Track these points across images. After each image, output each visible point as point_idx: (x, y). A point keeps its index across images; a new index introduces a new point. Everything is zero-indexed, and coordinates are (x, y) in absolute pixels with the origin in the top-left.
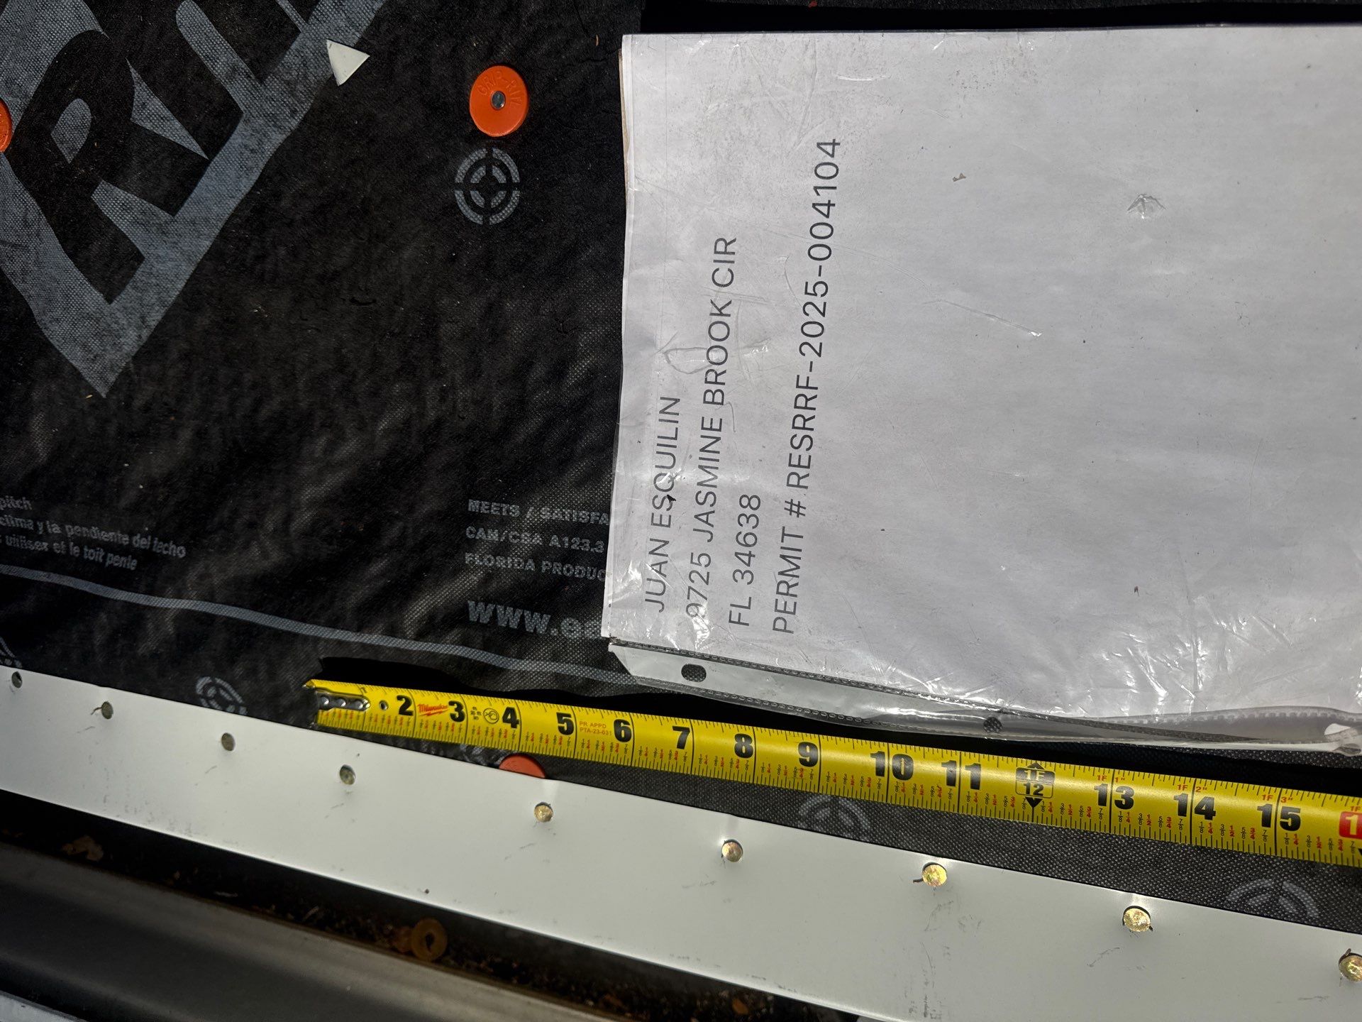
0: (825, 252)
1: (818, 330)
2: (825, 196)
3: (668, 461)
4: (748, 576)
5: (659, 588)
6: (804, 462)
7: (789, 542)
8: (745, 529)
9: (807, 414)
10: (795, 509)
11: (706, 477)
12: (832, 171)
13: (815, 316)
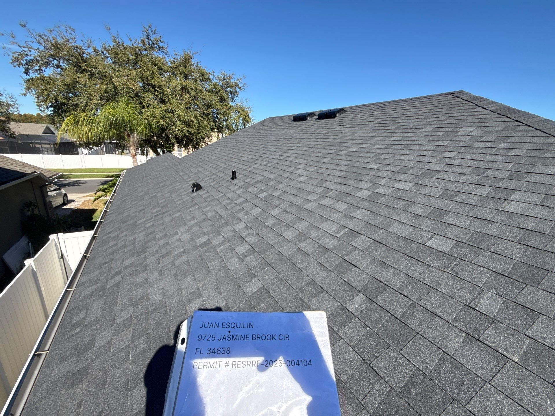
0: (288, 365)
1: (271, 365)
2: (300, 363)
3: (238, 326)
4: (209, 352)
5: (206, 326)
6: (239, 366)
7: (218, 364)
8: (222, 350)
9: (251, 365)
10: (227, 364)
11: (235, 337)
12: (306, 365)
13: (274, 363)
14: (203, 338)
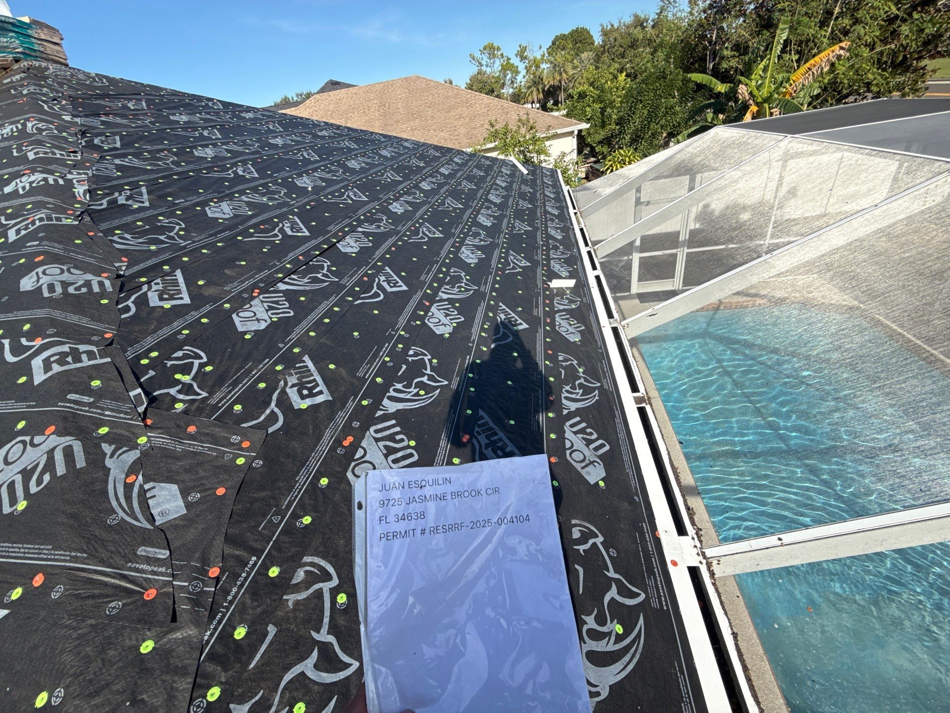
0: (500, 523)
1: (478, 526)
2: (515, 520)
3: (431, 484)
4: (397, 520)
5: (387, 488)
6: (438, 531)
7: (411, 532)
8: (413, 516)
9: (453, 529)
10: (423, 532)
11: (428, 498)
12: (522, 520)
13: (482, 524)
14: (386, 503)
